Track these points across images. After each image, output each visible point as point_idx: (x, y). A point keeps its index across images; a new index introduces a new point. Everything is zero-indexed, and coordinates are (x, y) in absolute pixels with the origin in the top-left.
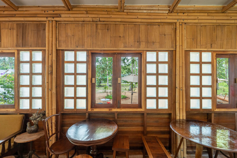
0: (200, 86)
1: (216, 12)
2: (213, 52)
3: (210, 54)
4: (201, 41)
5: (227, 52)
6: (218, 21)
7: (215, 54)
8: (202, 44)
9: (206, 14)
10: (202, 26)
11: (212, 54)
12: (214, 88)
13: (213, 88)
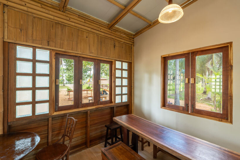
0: (32, 88)
1: (52, 7)
2: (51, 50)
3: (48, 52)
4: (33, 34)
5: (69, 53)
6: (56, 18)
7: (53, 54)
8: (34, 38)
9: (39, 5)
10: (35, 17)
11: (50, 52)
12: (53, 91)
13: (51, 90)
